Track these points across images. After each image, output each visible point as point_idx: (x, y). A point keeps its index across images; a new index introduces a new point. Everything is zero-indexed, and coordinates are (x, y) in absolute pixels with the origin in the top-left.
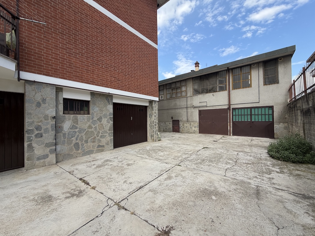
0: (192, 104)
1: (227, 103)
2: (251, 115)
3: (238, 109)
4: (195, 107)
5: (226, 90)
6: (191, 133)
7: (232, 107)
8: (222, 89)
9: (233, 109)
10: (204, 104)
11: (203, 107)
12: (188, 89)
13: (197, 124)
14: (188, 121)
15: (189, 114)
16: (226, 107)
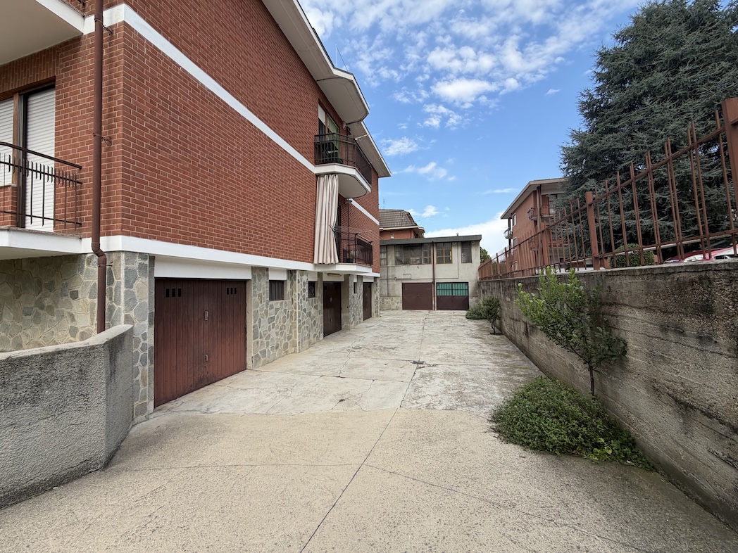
0: (394, 275)
1: (432, 277)
2: (452, 290)
3: (442, 283)
4: (397, 280)
5: (430, 263)
6: (393, 310)
7: (436, 281)
8: (427, 262)
9: (437, 283)
10: (409, 277)
11: (407, 279)
12: (389, 257)
13: (400, 299)
14: (389, 295)
15: (390, 287)
16: (431, 281)
